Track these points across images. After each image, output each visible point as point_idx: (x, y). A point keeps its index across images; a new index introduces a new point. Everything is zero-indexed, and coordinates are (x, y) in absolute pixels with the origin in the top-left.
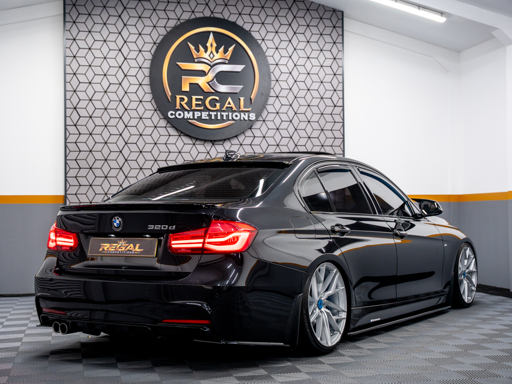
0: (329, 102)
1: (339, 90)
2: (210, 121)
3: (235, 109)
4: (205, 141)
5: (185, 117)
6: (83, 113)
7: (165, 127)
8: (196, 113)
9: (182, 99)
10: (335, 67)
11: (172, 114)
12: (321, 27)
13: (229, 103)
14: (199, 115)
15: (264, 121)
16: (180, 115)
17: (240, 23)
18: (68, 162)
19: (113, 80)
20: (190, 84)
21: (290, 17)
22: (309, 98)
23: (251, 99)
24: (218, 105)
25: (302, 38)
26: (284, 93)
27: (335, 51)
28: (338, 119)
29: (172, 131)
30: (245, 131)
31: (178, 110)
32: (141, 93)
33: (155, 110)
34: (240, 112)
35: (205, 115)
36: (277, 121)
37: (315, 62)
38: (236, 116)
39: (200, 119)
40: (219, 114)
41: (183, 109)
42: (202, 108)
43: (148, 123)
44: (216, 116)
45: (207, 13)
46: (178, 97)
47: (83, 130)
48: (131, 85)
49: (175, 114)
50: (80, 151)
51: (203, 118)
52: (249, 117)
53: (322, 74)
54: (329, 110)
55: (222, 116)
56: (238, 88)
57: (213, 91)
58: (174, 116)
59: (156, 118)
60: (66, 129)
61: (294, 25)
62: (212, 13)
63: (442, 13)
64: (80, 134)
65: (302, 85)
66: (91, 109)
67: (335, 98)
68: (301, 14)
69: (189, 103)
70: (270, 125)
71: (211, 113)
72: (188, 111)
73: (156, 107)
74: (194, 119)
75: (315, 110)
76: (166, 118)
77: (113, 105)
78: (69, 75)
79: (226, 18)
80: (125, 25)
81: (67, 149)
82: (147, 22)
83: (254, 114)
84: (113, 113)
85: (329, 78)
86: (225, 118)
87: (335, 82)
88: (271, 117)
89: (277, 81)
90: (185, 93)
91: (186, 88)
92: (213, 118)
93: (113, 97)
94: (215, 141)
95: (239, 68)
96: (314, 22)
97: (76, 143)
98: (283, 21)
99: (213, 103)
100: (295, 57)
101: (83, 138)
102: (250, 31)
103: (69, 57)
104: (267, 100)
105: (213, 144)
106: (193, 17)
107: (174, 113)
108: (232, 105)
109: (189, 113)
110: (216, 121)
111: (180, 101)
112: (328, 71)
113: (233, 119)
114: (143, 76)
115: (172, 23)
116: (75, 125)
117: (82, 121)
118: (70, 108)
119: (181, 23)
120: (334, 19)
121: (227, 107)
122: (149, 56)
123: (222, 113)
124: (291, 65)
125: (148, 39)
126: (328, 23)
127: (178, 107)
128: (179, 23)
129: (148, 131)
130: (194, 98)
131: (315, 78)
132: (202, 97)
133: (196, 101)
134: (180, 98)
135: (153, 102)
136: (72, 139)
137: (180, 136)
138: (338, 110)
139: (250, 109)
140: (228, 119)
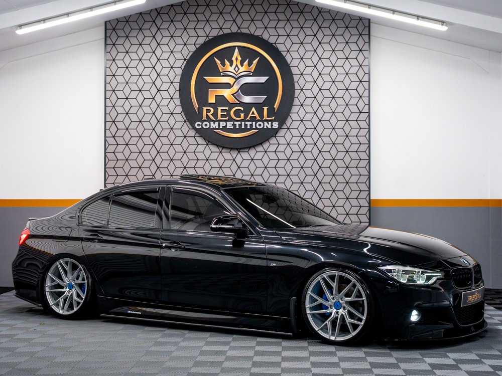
0: (354, 109)
1: (365, 97)
2: (234, 130)
4: (231, 149)
5: (211, 127)
6: (120, 125)
7: (194, 137)
8: (221, 123)
9: (208, 111)
10: (361, 74)
11: (199, 125)
12: (347, 35)
13: (253, 113)
14: (225, 125)
15: (288, 129)
16: (206, 125)
17: (266, 36)
18: (107, 169)
19: (147, 95)
20: (216, 96)
21: (315, 28)
22: (333, 105)
23: (274, 108)
24: (242, 115)
25: (327, 47)
26: (309, 101)
27: (361, 58)
28: (363, 125)
29: (201, 140)
30: (270, 138)
31: (205, 121)
32: (172, 106)
33: (185, 121)
34: (263, 121)
35: (229, 125)
36: (302, 129)
37: (340, 70)
38: (260, 125)
39: (225, 129)
40: (243, 123)
41: (209, 120)
42: (227, 118)
43: (179, 133)
44: (240, 125)
45: (234, 29)
46: (205, 109)
47: (120, 141)
48: (163, 99)
49: (202, 125)
50: (118, 160)
51: (228, 127)
52: (272, 125)
53: (347, 82)
54: (354, 117)
55: (246, 125)
56: (262, 99)
57: (238, 102)
58: (200, 127)
59: (185, 128)
60: (105, 140)
61: (320, 36)
62: (239, 28)
63: (443, 23)
64: (118, 145)
65: (327, 93)
66: (127, 121)
67: (361, 105)
68: (326, 24)
69: (215, 114)
70: (295, 132)
71: (235, 123)
72: (214, 122)
73: (185, 119)
74: (219, 128)
75: (340, 117)
76: (194, 128)
77: (147, 118)
78: (109, 92)
79: (252, 34)
80: (158, 44)
81: (107, 158)
82: (179, 41)
83: (277, 123)
84: (147, 125)
85: (354, 86)
86: (249, 127)
87: (361, 89)
88: (295, 125)
89: (302, 90)
90: (211, 105)
91: (212, 100)
92: (237, 127)
93: (147, 110)
94: (241, 149)
95: (263, 79)
96: (340, 32)
97: (114, 152)
98: (308, 31)
99: (237, 113)
100: (320, 66)
101: (120, 148)
102: (275, 43)
103: (110, 76)
104: (290, 109)
105: (239, 152)
106: (221, 33)
107: (200, 123)
108: (256, 114)
109: (214, 123)
110: (240, 130)
111: (207, 113)
112: (354, 78)
113: (256, 128)
114: (174, 90)
115: (201, 41)
116: (114, 137)
117: (120, 133)
118: (110, 122)
119: (210, 40)
120: (360, 28)
121: (251, 117)
122: (179, 71)
123: (246, 123)
124: (316, 74)
125: (179, 56)
126: (354, 31)
127: (204, 118)
128: (208, 39)
129: (179, 140)
130: (220, 109)
131: (340, 85)
132: (227, 108)
133: (221, 112)
134: (207, 109)
135: (183, 113)
136: (111, 149)
137: (207, 144)
138: (363, 116)
139: (273, 118)
140: (251, 128)
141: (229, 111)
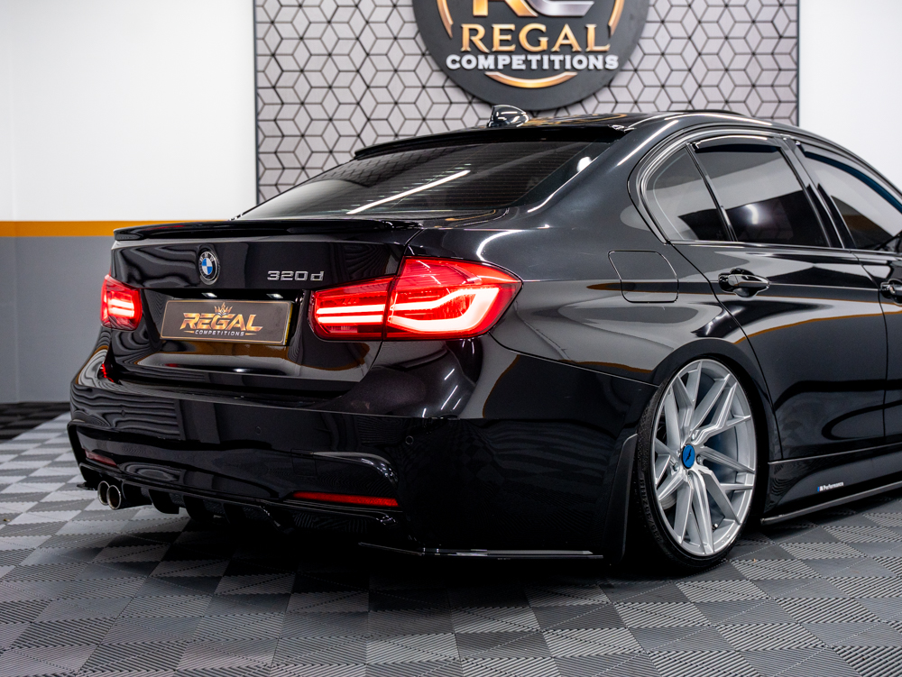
0: (768, 30)
1: (789, 4)
2: (528, 73)
3: (576, 47)
5: (480, 67)
6: (287, 63)
7: (443, 87)
9: (474, 32)
11: (454, 62)
13: (566, 37)
14: (507, 62)
15: (636, 70)
16: (469, 62)
18: (261, 156)
22: (726, 22)
23: (609, 28)
24: (544, 40)
26: (677, 14)
28: (786, 62)
29: (456, 95)
30: (599, 90)
32: (395, 23)
33: (423, 55)
34: (587, 54)
35: (517, 62)
36: (663, 70)
38: (580, 62)
39: (508, 70)
40: (546, 58)
41: (475, 51)
42: (512, 48)
43: (410, 79)
44: (540, 63)
46: (466, 27)
47: (288, 95)
48: (376, 6)
49: (460, 62)
50: (284, 136)
51: (515, 66)
52: (605, 63)
54: (768, 46)
55: (551, 63)
56: (583, 7)
57: (535, 14)
58: (457, 66)
59: (425, 69)
60: (257, 95)
64: (283, 104)
66: (302, 55)
67: (781, 22)
69: (488, 40)
70: (649, 78)
71: (530, 57)
72: (486, 55)
73: (424, 48)
74: (496, 69)
75: (740, 46)
76: (443, 69)
81: (260, 134)
83: (615, 58)
84: (344, 63)
86: (557, 66)
88: (649, 62)
90: (479, 19)
91: (481, 9)
92: (534, 66)
93: (343, 31)
97: (275, 120)
99: (534, 37)
101: (288, 111)
104: (641, 29)
107: (457, 58)
108: (572, 40)
109: (486, 58)
110: (540, 73)
111: (471, 35)
113: (573, 69)
116: (274, 87)
117: (287, 79)
118: (265, 56)
121: (562, 45)
123: (553, 57)
127: (466, 47)
129: (410, 95)
130: (497, 28)
132: (512, 27)
133: (501, 34)
134: (470, 30)
135: (419, 38)
136: (268, 113)
137: (470, 103)
138: (786, 45)
139: (606, 48)
140: (563, 69)
141: (515, 34)
